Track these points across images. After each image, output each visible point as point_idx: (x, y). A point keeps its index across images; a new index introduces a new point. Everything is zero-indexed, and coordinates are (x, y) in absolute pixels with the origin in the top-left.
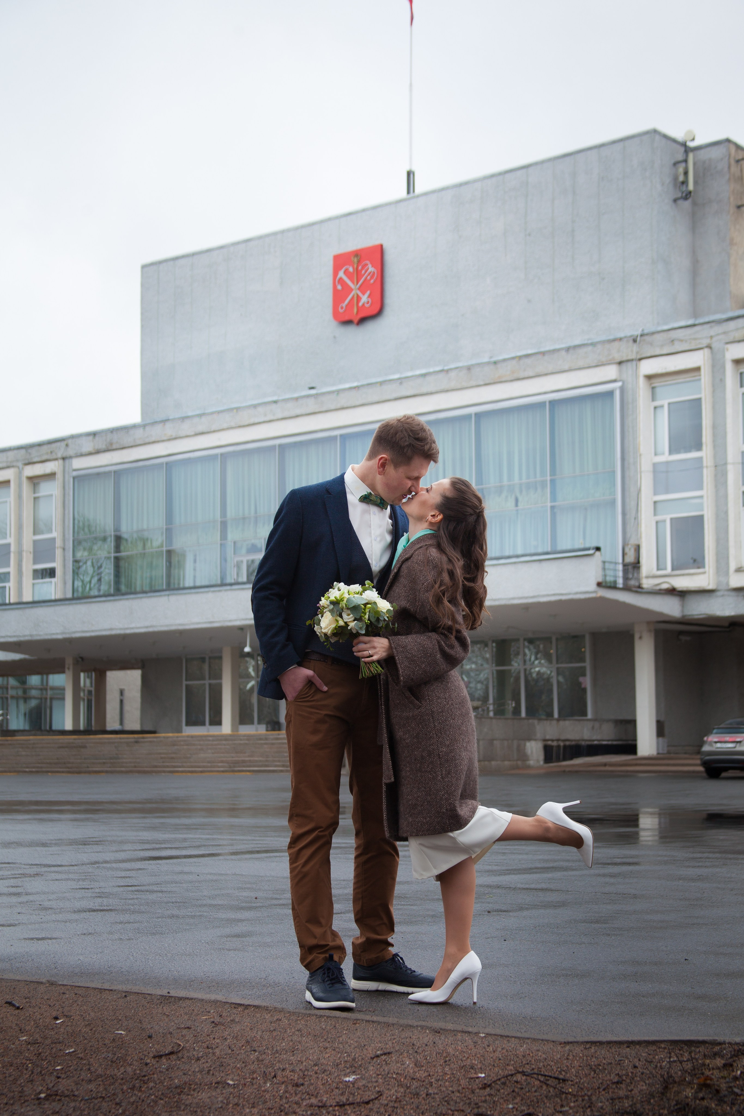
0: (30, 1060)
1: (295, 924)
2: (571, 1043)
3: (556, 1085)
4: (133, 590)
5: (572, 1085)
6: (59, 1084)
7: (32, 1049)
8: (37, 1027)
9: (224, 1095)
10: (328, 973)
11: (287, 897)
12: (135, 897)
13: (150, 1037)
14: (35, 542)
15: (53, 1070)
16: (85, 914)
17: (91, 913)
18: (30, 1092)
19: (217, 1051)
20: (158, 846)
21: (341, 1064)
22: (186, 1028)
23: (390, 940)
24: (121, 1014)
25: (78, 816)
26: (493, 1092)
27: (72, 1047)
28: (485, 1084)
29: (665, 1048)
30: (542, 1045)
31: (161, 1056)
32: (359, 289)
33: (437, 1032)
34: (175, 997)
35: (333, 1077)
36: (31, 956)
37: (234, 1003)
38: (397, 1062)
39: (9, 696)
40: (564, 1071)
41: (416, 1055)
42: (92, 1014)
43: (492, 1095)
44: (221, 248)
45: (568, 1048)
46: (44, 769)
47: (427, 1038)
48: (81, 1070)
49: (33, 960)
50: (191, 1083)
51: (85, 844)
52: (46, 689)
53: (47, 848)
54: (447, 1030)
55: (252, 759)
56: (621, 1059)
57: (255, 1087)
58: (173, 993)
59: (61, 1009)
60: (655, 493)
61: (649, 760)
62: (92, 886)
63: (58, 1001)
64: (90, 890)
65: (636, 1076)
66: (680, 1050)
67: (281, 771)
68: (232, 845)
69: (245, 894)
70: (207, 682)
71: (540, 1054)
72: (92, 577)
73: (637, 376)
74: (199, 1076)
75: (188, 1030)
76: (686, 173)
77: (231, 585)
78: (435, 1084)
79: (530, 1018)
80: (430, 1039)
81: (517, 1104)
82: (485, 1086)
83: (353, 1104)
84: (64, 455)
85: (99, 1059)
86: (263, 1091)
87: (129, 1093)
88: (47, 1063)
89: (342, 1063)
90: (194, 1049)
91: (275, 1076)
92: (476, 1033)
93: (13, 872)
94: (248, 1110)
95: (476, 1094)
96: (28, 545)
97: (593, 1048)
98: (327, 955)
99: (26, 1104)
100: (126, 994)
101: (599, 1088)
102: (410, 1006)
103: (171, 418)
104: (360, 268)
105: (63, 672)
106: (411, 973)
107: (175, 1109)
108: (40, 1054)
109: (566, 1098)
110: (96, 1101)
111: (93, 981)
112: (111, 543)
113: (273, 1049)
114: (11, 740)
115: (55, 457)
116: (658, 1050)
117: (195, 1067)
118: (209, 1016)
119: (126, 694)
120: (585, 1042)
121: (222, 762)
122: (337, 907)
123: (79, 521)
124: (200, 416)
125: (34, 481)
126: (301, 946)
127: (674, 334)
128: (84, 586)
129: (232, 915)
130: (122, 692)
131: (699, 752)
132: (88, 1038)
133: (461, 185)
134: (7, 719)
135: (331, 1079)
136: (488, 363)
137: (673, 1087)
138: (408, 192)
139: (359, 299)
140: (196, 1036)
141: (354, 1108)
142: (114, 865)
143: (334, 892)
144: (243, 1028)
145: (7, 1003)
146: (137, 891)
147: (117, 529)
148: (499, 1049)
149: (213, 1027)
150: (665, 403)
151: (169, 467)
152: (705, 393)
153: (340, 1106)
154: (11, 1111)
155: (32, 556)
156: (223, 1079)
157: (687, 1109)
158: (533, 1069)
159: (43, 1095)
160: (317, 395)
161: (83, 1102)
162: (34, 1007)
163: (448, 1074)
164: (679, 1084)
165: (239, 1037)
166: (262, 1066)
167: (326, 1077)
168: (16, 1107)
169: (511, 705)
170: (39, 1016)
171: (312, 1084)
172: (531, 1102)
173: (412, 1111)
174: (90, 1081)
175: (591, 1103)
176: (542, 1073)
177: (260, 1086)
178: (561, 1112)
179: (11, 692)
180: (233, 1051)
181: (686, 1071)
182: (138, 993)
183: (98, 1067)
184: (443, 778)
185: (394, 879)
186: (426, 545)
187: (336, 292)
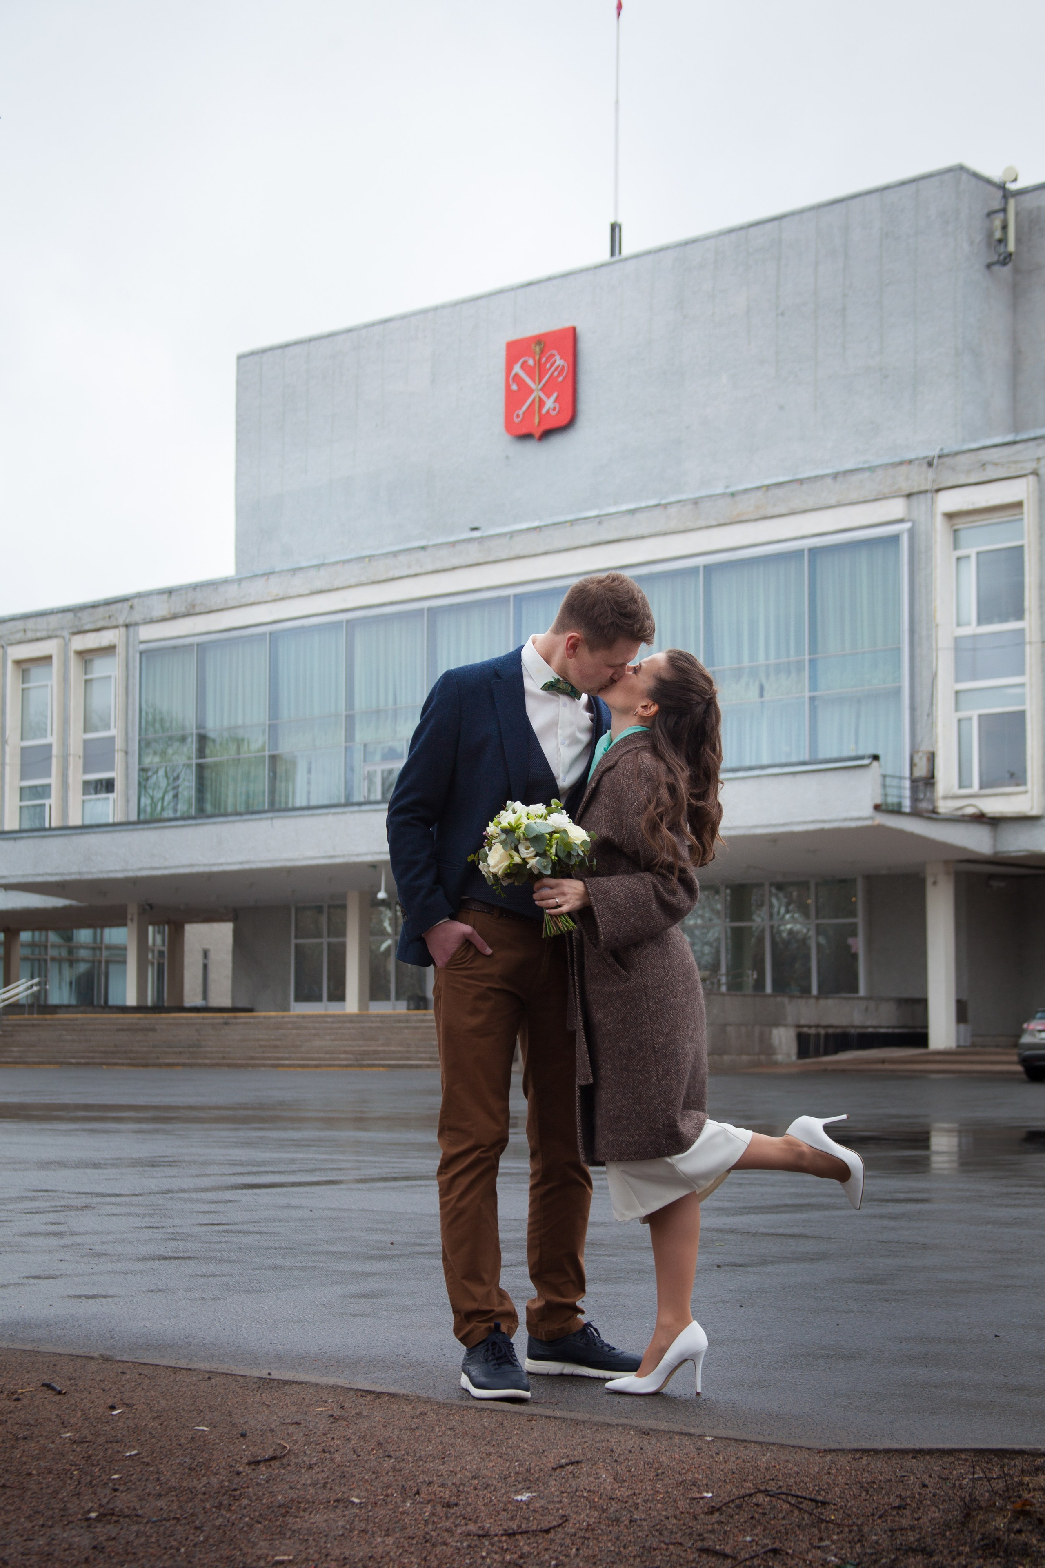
0: (76, 1465)
1: (447, 1280)
2: (834, 1451)
3: (813, 1510)
4: (222, 811)
5: (835, 1510)
6: (116, 1499)
7: (78, 1449)
8: (86, 1419)
9: (347, 1518)
10: (493, 1349)
12: (223, 1240)
13: (243, 1435)
14: (86, 742)
15: (108, 1479)
16: (153, 1262)
17: (162, 1262)
18: (76, 1509)
19: (337, 1457)
20: (255, 1169)
21: (510, 1476)
22: (293, 1424)
23: (579, 1304)
24: (202, 1403)
25: (144, 1126)
26: (723, 1518)
27: (134, 1448)
28: (713, 1507)
29: (966, 1460)
30: (792, 1454)
31: (258, 1463)
32: (542, 389)
33: (645, 1433)
34: (278, 1380)
35: (499, 1494)
36: (78, 1321)
37: (361, 1390)
38: (589, 1475)
39: (48, 958)
40: (823, 1490)
41: (615, 1465)
42: (163, 1403)
43: (722, 1522)
44: (349, 331)
45: (829, 1458)
46: (97, 1061)
47: (632, 1441)
48: (147, 1480)
49: (80, 1326)
50: (300, 1500)
51: (153, 1166)
52: (100, 949)
53: (100, 1171)
54: (660, 1431)
55: (387, 1048)
56: (904, 1474)
57: (390, 1507)
58: (276, 1375)
59: (119, 1395)
60: (957, 680)
61: (945, 1056)
62: (163, 1225)
63: (115, 1383)
64: (160, 1230)
65: (925, 1499)
66: (987, 1463)
67: (428, 1066)
68: (359, 1169)
69: (376, 1237)
70: (325, 940)
71: (790, 1466)
72: (166, 792)
73: (932, 515)
74: (312, 1491)
75: (297, 1426)
76: (1005, 227)
77: (360, 804)
78: (643, 1506)
79: (777, 1416)
80: (635, 1443)
81: (757, 1535)
82: (712, 1510)
83: (527, 1532)
84: (128, 621)
85: (172, 1465)
86: (401, 1513)
87: (214, 1513)
88: (99, 1470)
89: (512, 1475)
90: (305, 1453)
91: (418, 1493)
92: (700, 1436)
93: (53, 1204)
94: (379, 1540)
95: (700, 1522)
96: (76, 747)
97: (865, 1458)
98: (492, 1325)
99: (71, 1526)
100: (210, 1375)
101: (873, 1515)
102: (607, 1397)
103: (277, 570)
104: (544, 360)
105: (124, 925)
106: (609, 1350)
107: (278, 1536)
108: (89, 1457)
109: (827, 1528)
110: (168, 1524)
111: (164, 1357)
112: (192, 745)
113: (415, 1456)
114: (51, 1020)
115: (114, 623)
116: (956, 1463)
117: (306, 1478)
118: (325, 1407)
119: (212, 956)
120: (853, 1450)
121: (346, 1052)
122: (506, 1257)
123: (147, 713)
124: (318, 567)
125: (86, 656)
126: (455, 1312)
127: (985, 456)
128: (154, 804)
129: (358, 1267)
130: (206, 954)
131: (1016, 1045)
132: (156, 1435)
133: (686, 243)
134: (46, 990)
135: (496, 1498)
136: (723, 495)
137: (978, 1514)
138: (613, 254)
139: (542, 403)
140: (307, 1435)
141: (529, 1538)
142: (194, 1195)
143: (502, 1235)
144: (373, 1424)
145: (44, 1385)
146: (226, 1231)
147: (201, 725)
148: (733, 1459)
149: (332, 1423)
150: (972, 552)
151: (274, 638)
152: (1029, 539)
153: (509, 1535)
154: (50, 1536)
155: (81, 762)
156: (346, 1496)
157: (997, 1546)
158: (780, 1487)
159: (93, 1515)
160: (481, 539)
161: (149, 1525)
162: (81, 1391)
163: (661, 1493)
164: (987, 1510)
165: (368, 1438)
166: (400, 1478)
167: (489, 1495)
168: (57, 1530)
169: (751, 976)
170: (88, 1405)
171: (470, 1504)
172: (777, 1533)
173: (609, 1544)
174: (160, 1495)
175: (862, 1536)
176: (793, 1492)
177: (397, 1506)
178: (819, 1548)
179: (52, 952)
180: (359, 1456)
181: (997, 1493)
182: (227, 1374)
183: (171, 1476)
184: (658, 1080)
185: (585, 1219)
186: (636, 748)
187: (509, 394)
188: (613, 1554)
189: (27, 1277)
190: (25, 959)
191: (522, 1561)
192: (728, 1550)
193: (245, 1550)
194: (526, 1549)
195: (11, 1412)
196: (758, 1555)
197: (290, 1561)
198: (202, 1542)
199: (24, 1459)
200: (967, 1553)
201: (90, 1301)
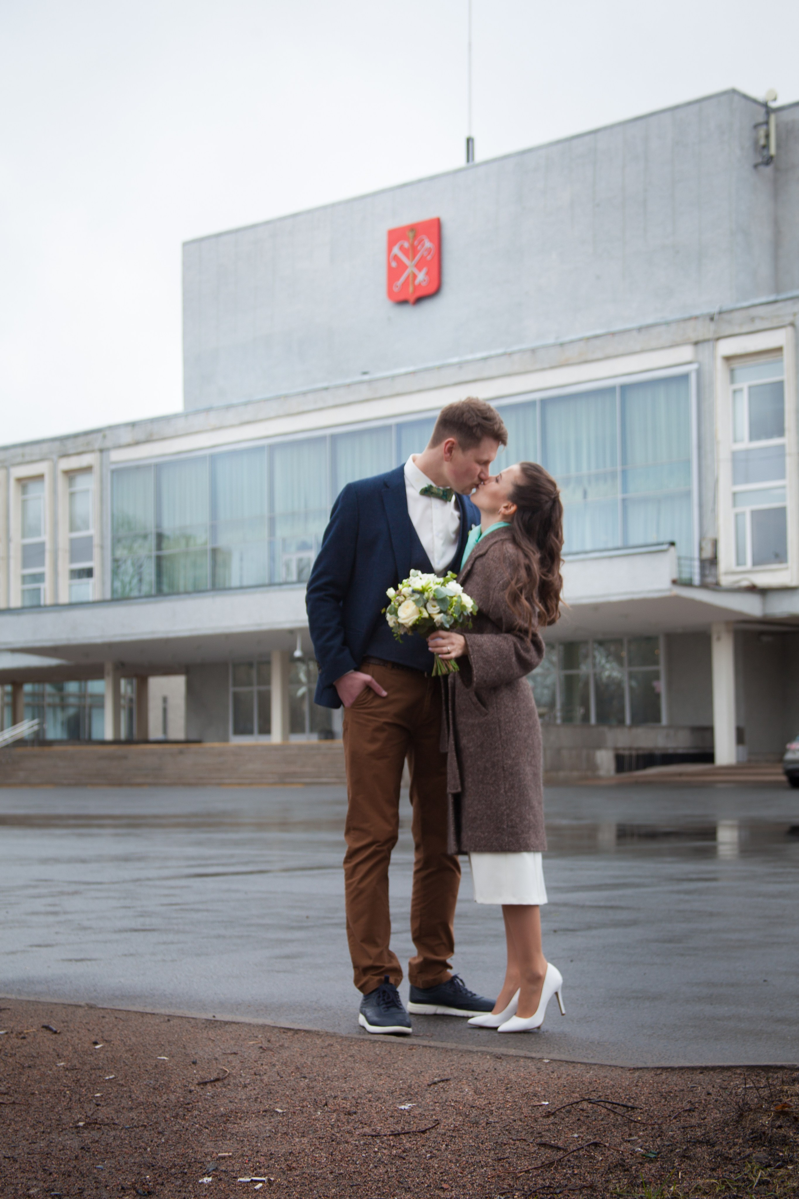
0: (68, 1087)
2: (641, 1069)
3: (624, 1113)
4: (176, 591)
5: (641, 1113)
6: (99, 1111)
7: (70, 1075)
8: (76, 1052)
9: (273, 1124)
10: (384, 996)
11: (342, 915)
13: (194, 1063)
14: (72, 541)
15: (92, 1097)
18: (68, 1120)
19: (265, 1078)
20: (203, 862)
21: (396, 1091)
22: (232, 1054)
23: (449, 961)
24: (163, 1039)
26: (557, 1120)
27: (112, 1073)
28: (549, 1112)
29: (741, 1074)
30: (609, 1072)
31: (205, 1083)
32: (415, 266)
33: (498, 1057)
34: (221, 1021)
35: (387, 1105)
37: (283, 1028)
38: (456, 1089)
39: (45, 704)
40: (632, 1098)
41: (475, 1081)
42: (134, 1039)
43: (556, 1123)
44: (268, 223)
45: (637, 1074)
46: (83, 782)
47: (488, 1063)
48: (122, 1097)
50: (237, 1111)
52: (85, 697)
54: (508, 1056)
55: (303, 770)
56: (693, 1085)
57: (305, 1115)
58: (219, 1017)
59: (100, 1034)
60: (735, 482)
61: (727, 769)
63: (97, 1025)
65: (709, 1104)
66: (757, 1076)
67: (337, 783)
70: (255, 689)
71: (607, 1080)
72: (133, 577)
73: (713, 357)
74: (246, 1104)
75: (235, 1056)
76: (767, 136)
77: (280, 584)
78: (496, 1112)
79: (598, 1043)
80: (490, 1065)
81: (582, 1133)
82: (549, 1115)
83: (408, 1133)
84: (101, 447)
85: (140, 1086)
86: (313, 1120)
87: (172, 1121)
88: (85, 1090)
89: (398, 1090)
90: (241, 1075)
91: (326, 1104)
92: (540, 1059)
94: (297, 1140)
95: (539, 1123)
96: (64, 544)
97: (664, 1074)
98: (383, 978)
99: (64, 1132)
100: (169, 1018)
101: (670, 1116)
102: (470, 1031)
103: (215, 406)
104: (416, 243)
105: (102, 678)
106: (472, 996)
107: (221, 1138)
108: (78, 1080)
109: (635, 1127)
110: (138, 1130)
112: (152, 541)
113: (324, 1077)
114: (48, 751)
115: (91, 449)
116: (733, 1076)
117: (242, 1094)
118: (256, 1041)
119: (171, 702)
120: (656, 1068)
121: (272, 773)
123: (118, 518)
124: (246, 404)
125: (71, 474)
126: (356, 967)
127: (754, 312)
128: (124, 587)
130: (165, 700)
131: (781, 760)
132: (129, 1063)
133: (525, 153)
134: (44, 729)
135: (385, 1107)
136: (554, 345)
137: (749, 1114)
138: (468, 160)
139: (415, 277)
140: (242, 1062)
141: (410, 1138)
142: (158, 883)
144: (292, 1053)
145: (44, 1027)
146: (182, 910)
147: (158, 525)
148: (564, 1076)
149: (261, 1053)
150: (744, 385)
151: (213, 459)
152: (787, 376)
153: (395, 1135)
154: (48, 1140)
155: (67, 556)
156: (272, 1107)
157: (763, 1138)
158: (600, 1096)
159: (81, 1124)
160: (370, 382)
161: (124, 1131)
162: (72, 1031)
163: (510, 1102)
164: (755, 1111)
165: (288, 1064)
166: (313, 1094)
167: (380, 1105)
168: (54, 1136)
169: (580, 711)
170: (77, 1041)
171: (366, 1113)
172: (597, 1130)
173: (471, 1141)
174: (131, 1109)
175: (662, 1132)
176: (610, 1100)
177: (310, 1115)
178: (629, 1141)
179: (48, 700)
180: (282, 1077)
181: (763, 1098)
182: (182, 1017)
183: (140, 1094)
184: (505, 792)
185: (455, 897)
186: (501, 540)
187: (390, 269)
188: (474, 1148)
189: (31, 946)
190: (28, 705)
191: (405, 1154)
192: (560, 1144)
193: (196, 1149)
194: (408, 1145)
195: (19, 1047)
196: (583, 1148)
197: (230, 1156)
198: (164, 1143)
199: (29, 1082)
200: (741, 1144)
201: (79, 964)
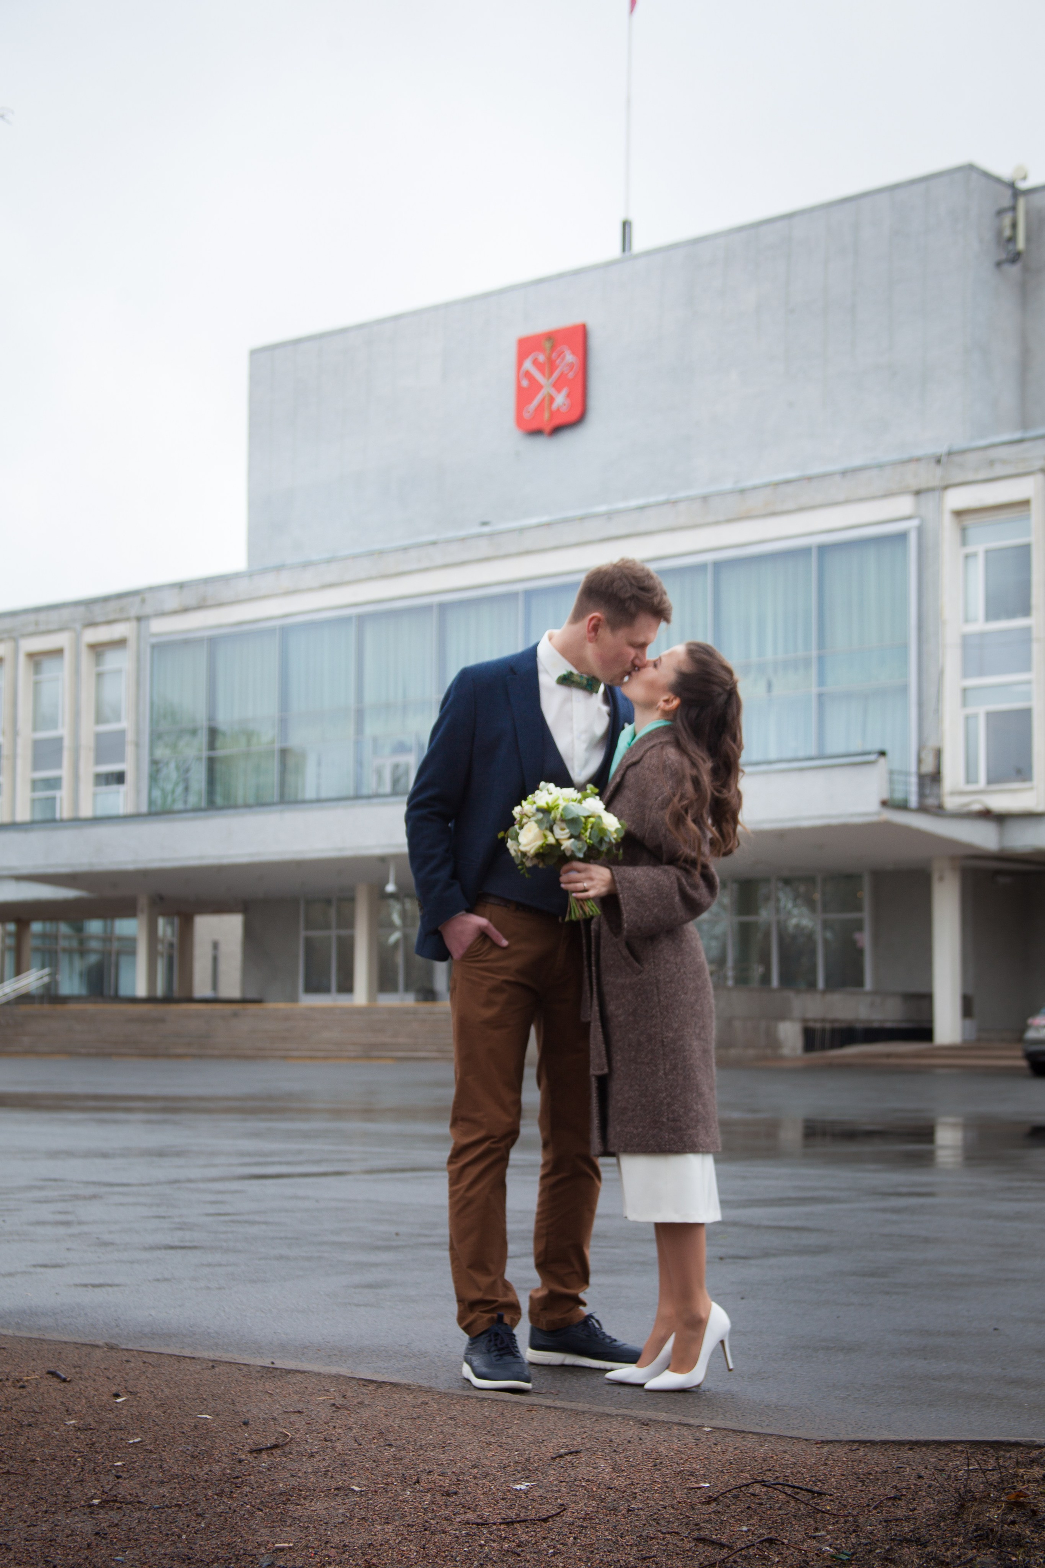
0: (80, 1452)
1: (453, 1270)
2: (831, 1442)
3: (809, 1500)
4: (232, 803)
5: (831, 1500)
6: (119, 1486)
7: (82, 1437)
8: (90, 1407)
9: (347, 1506)
10: (496, 1340)
11: (444, 1232)
12: (229, 1230)
13: (246, 1424)
14: (98, 736)
15: (111, 1466)
16: (159, 1252)
17: (168, 1251)
18: (79, 1496)
19: (339, 1446)
20: (261, 1160)
21: (510, 1466)
22: (295, 1412)
23: (582, 1296)
24: (206, 1391)
25: (153, 1117)
26: (720, 1508)
27: (137, 1435)
28: (710, 1497)
29: (962, 1452)
30: (790, 1445)
31: (260, 1451)
32: (552, 385)
33: (645, 1423)
34: (281, 1369)
35: (498, 1483)
36: (83, 1309)
37: (362, 1379)
38: (588, 1465)
39: (59, 949)
40: (820, 1481)
41: (613, 1454)
42: (167, 1391)
43: (719, 1512)
44: (361, 326)
45: (826, 1449)
46: (107, 1051)
47: (631, 1431)
48: (150, 1467)
49: (86, 1314)
50: (301, 1488)
51: (161, 1156)
52: (111, 940)
53: (108, 1161)
54: (658, 1422)
55: (395, 1040)
56: (900, 1465)
57: (391, 1495)
58: (279, 1364)
59: (123, 1384)
60: (965, 675)
61: (950, 1050)
62: (170, 1214)
63: (119, 1371)
64: (167, 1219)
65: (921, 1490)
66: (983, 1455)
67: (440, 1058)
68: (366, 1160)
69: (382, 1228)
70: (334, 933)
71: (788, 1456)
72: (176, 784)
73: (940, 510)
74: (312, 1479)
75: (299, 1415)
76: (1014, 226)
77: (369, 797)
78: (640, 1495)
79: (776, 1407)
80: (634, 1433)
81: (753, 1525)
82: (709, 1500)
83: (525, 1521)
84: (139, 614)
85: (174, 1452)
86: (401, 1501)
87: (215, 1500)
88: (102, 1457)
89: (512, 1464)
90: (307, 1441)
91: (418, 1482)
92: (699, 1426)
93: (61, 1193)
94: (379, 1527)
95: (697, 1511)
96: (87, 739)
97: (862, 1449)
98: (495, 1315)
99: (73, 1512)
100: (214, 1364)
101: (868, 1505)
102: (607, 1388)
103: (287, 563)
104: (554, 355)
105: (135, 916)
106: (611, 1342)
107: (279, 1523)
108: (93, 1444)
109: (822, 1518)
110: (170, 1511)
111: (168, 1345)
112: (203, 738)
113: (416, 1445)
114: (62, 1010)
115: (126, 616)
116: (952, 1454)
117: (308, 1466)
118: (328, 1396)
119: (222, 948)
120: (851, 1441)
121: (354, 1044)
123: (157, 706)
124: (329, 561)
125: (98, 649)
126: (460, 1300)
127: (993, 453)
128: (165, 797)
129: (363, 1257)
130: (215, 946)
131: (1020, 1040)
132: (160, 1423)
133: (697, 241)
134: (56, 981)
135: (495, 1486)
136: (732, 492)
137: (972, 1505)
138: (624, 250)
139: (552, 399)
140: (309, 1424)
141: (527, 1527)
142: (202, 1186)
144: (374, 1413)
145: (49, 1373)
146: (233, 1221)
147: (211, 718)
148: (731, 1449)
149: (334, 1412)
150: (980, 549)
151: (285, 632)
152: (1036, 537)
153: (507, 1523)
154: (53, 1523)
155: (92, 755)
156: (346, 1484)
157: (991, 1537)
158: (777, 1478)
159: (96, 1501)
160: (491, 535)
161: (151, 1512)
162: (86, 1379)
163: (659, 1483)
164: (981, 1501)
165: (369, 1427)
166: (400, 1467)
167: (488, 1484)
168: (60, 1516)
169: (758, 970)
170: (93, 1392)
171: (469, 1493)
172: (773, 1523)
173: (607, 1533)
174: (162, 1482)
175: (858, 1526)
176: (790, 1483)
177: (397, 1495)
178: (814, 1538)
179: (63, 943)
180: (361, 1445)
181: (991, 1484)
182: (230, 1363)
183: (173, 1463)
184: (665, 1074)
185: (592, 1211)
186: (661, 743)
187: (520, 390)
188: (611, 1543)
189: (35, 1266)
190: (36, 950)
191: (520, 1549)
192: (724, 1540)
193: (246, 1537)
194: (524, 1537)
195: (16, 1399)
196: (753, 1545)
197: (290, 1548)
198: (204, 1529)
199: (28, 1446)
200: (961, 1544)
201: (96, 1290)
